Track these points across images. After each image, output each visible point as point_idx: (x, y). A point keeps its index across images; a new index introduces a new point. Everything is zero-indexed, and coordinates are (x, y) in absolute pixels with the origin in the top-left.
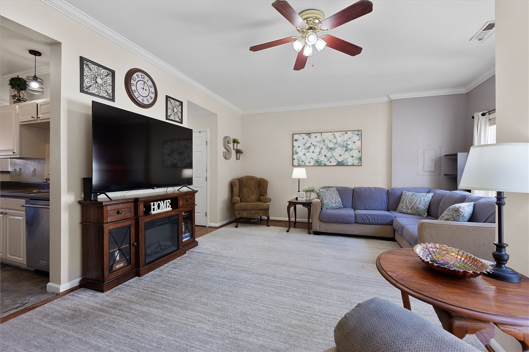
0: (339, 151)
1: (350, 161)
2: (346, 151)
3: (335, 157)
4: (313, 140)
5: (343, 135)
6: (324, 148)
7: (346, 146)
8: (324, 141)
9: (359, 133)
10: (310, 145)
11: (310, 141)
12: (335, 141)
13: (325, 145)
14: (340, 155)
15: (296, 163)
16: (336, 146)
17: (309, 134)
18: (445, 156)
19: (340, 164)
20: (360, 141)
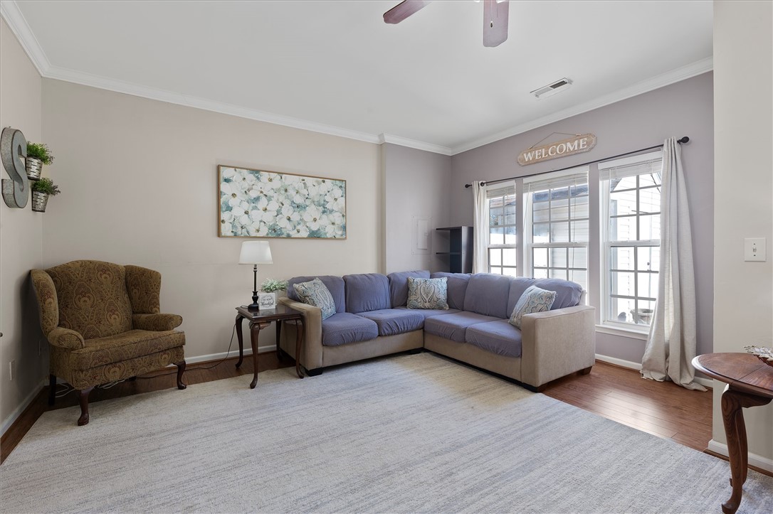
0: (312, 211)
1: (330, 231)
2: (324, 212)
3: (305, 222)
4: (266, 184)
5: (319, 184)
6: (287, 203)
7: (324, 204)
8: (286, 190)
9: (343, 184)
10: (259, 194)
11: (259, 186)
12: (305, 192)
13: (287, 197)
14: (315, 220)
15: (226, 229)
16: (308, 202)
17: (255, 172)
18: (437, 229)
19: (314, 235)
20: (344, 198)
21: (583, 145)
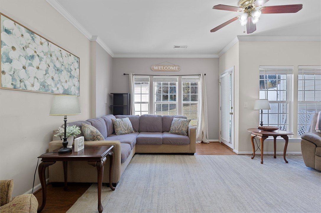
0: (65, 75)
1: (73, 90)
2: (70, 77)
3: (62, 82)
4: (39, 46)
5: (68, 56)
6: (52, 65)
7: (70, 71)
8: (51, 55)
9: (78, 60)
10: (33, 52)
11: (33, 45)
12: (61, 60)
13: (52, 61)
14: (66, 82)
15: (6, 81)
16: (63, 68)
17: (32, 32)
18: (111, 93)
19: (66, 92)
20: (79, 69)
21: (177, 69)
